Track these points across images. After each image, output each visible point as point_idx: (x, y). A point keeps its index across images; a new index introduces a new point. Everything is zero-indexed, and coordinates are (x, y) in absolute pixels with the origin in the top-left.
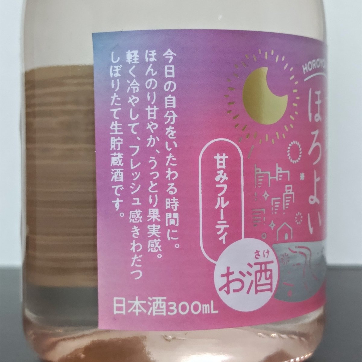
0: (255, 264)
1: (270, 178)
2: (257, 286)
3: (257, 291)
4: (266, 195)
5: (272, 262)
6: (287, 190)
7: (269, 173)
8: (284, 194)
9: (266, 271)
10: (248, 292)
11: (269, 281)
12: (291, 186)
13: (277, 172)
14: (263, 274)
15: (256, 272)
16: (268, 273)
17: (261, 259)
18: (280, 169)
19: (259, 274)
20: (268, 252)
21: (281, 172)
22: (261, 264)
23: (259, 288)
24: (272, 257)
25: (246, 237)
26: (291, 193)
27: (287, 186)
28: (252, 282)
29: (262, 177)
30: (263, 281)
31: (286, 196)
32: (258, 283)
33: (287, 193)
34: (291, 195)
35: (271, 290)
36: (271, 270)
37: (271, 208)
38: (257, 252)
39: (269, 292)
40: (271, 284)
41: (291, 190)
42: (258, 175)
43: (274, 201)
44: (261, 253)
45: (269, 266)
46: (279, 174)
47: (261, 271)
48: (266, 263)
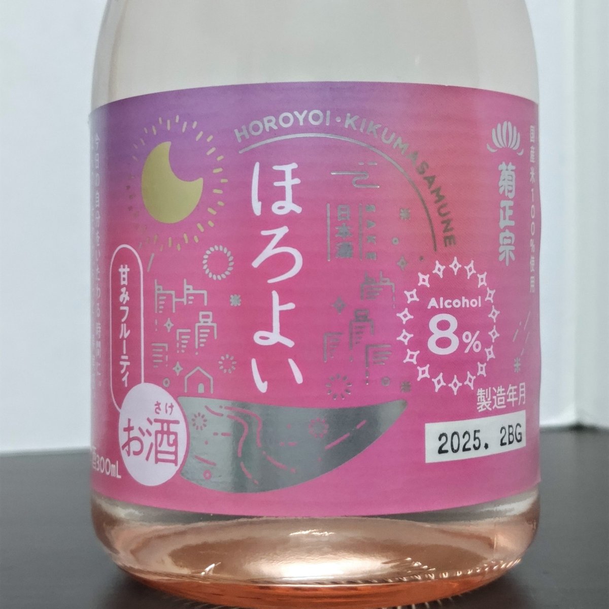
0: (156, 421)
1: (175, 300)
2: (157, 452)
3: (157, 460)
4: (169, 325)
5: (177, 422)
6: (201, 320)
7: (173, 293)
8: (197, 325)
9: (169, 433)
10: (147, 459)
11: (172, 449)
12: (210, 313)
13: (186, 292)
14: (165, 436)
15: (157, 432)
16: (172, 437)
17: (163, 416)
18: (191, 287)
19: (159, 436)
20: (172, 407)
21: (192, 291)
22: (162, 422)
23: (160, 456)
24: (177, 414)
25: (145, 381)
26: (210, 324)
27: (201, 313)
28: (152, 445)
29: (164, 298)
30: (165, 447)
31: (200, 328)
32: (159, 449)
33: (202, 324)
34: (211, 328)
35: (175, 462)
36: (175, 434)
37: (176, 344)
38: (158, 404)
39: (173, 465)
40: (175, 453)
41: (210, 320)
42: (159, 295)
43: (181, 334)
44: (162, 407)
45: (173, 428)
46: (188, 295)
47: (162, 432)
48: (169, 422)
